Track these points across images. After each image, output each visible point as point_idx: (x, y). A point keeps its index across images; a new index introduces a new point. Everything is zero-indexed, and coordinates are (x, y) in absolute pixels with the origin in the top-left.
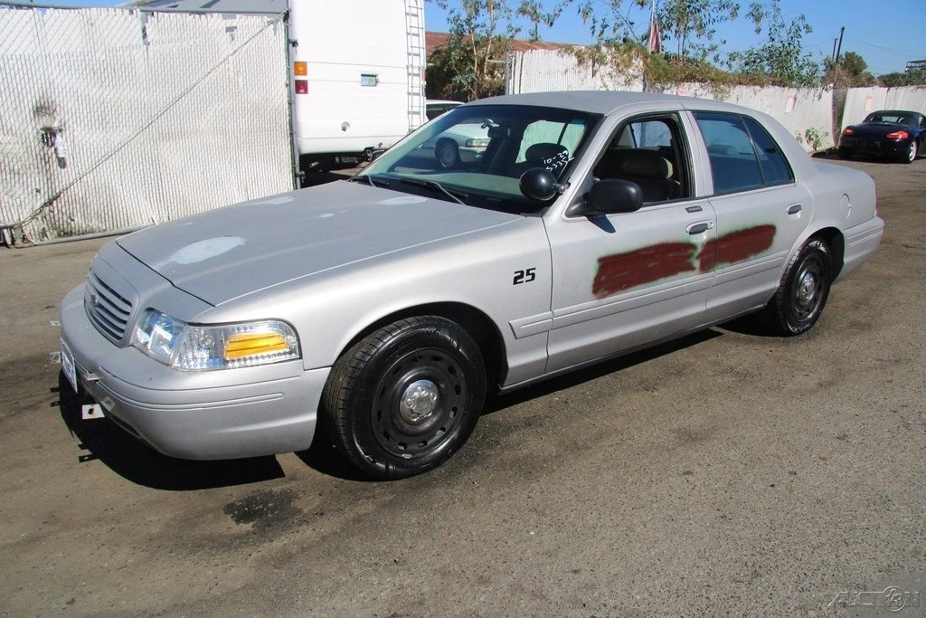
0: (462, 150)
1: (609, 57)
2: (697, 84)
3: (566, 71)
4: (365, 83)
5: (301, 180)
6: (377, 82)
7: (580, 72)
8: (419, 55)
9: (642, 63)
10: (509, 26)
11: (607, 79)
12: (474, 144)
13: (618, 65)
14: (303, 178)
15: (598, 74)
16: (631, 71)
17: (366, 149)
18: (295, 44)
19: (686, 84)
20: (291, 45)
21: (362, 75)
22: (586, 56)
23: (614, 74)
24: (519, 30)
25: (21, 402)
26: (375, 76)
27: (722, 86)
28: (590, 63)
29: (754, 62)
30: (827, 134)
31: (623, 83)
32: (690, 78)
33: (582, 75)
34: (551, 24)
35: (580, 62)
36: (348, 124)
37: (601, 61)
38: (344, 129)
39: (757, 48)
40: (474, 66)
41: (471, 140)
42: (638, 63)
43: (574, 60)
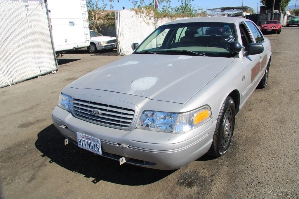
0: (97, 46)
1: (144, 11)
2: (167, 18)
3: (133, 16)
4: (70, 25)
5: (57, 61)
6: (74, 24)
7: (136, 16)
8: (85, 14)
9: (153, 13)
10: (104, 4)
11: (144, 18)
12: (101, 43)
13: (147, 14)
14: (58, 60)
15: (142, 17)
16: (150, 15)
17: (73, 48)
18: (49, 11)
19: (164, 18)
20: (48, 12)
21: (69, 22)
22: (138, 11)
23: (146, 16)
24: (107, 5)
25: (34, 164)
26: (73, 22)
27: (173, 18)
28: (139, 13)
29: (178, 10)
30: (200, 31)
31: (149, 19)
32: (165, 16)
33: (137, 17)
34: (118, 2)
35: (136, 13)
36: (67, 40)
37: (142, 12)
38: (66, 42)
39: (178, 6)
40: (93, 18)
41: (100, 42)
42: (152, 12)
43: (135, 12)
